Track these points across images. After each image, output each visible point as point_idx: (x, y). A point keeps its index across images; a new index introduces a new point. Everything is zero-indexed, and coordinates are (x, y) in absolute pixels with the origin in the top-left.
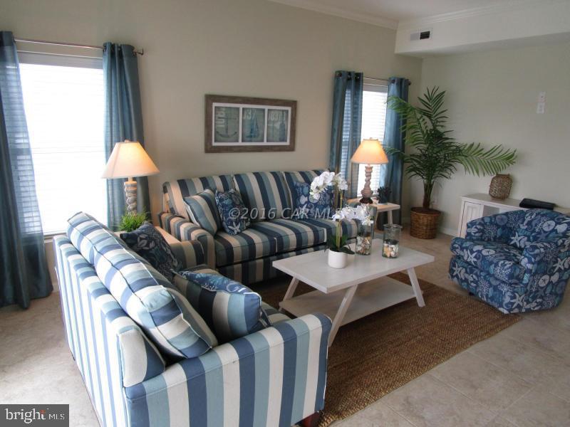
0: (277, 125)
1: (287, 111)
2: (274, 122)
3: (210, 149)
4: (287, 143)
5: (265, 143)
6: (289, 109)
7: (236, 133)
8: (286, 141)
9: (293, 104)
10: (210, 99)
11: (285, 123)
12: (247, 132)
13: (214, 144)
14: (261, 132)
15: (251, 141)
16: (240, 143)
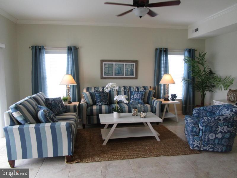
0: (129, 70)
1: (134, 64)
2: (128, 69)
3: (102, 78)
4: (134, 76)
5: (124, 76)
6: (135, 63)
7: (112, 73)
8: (133, 75)
9: (136, 62)
10: (102, 61)
11: (133, 69)
12: (117, 72)
13: (104, 76)
14: (122, 72)
15: (118, 75)
16: (114, 76)
